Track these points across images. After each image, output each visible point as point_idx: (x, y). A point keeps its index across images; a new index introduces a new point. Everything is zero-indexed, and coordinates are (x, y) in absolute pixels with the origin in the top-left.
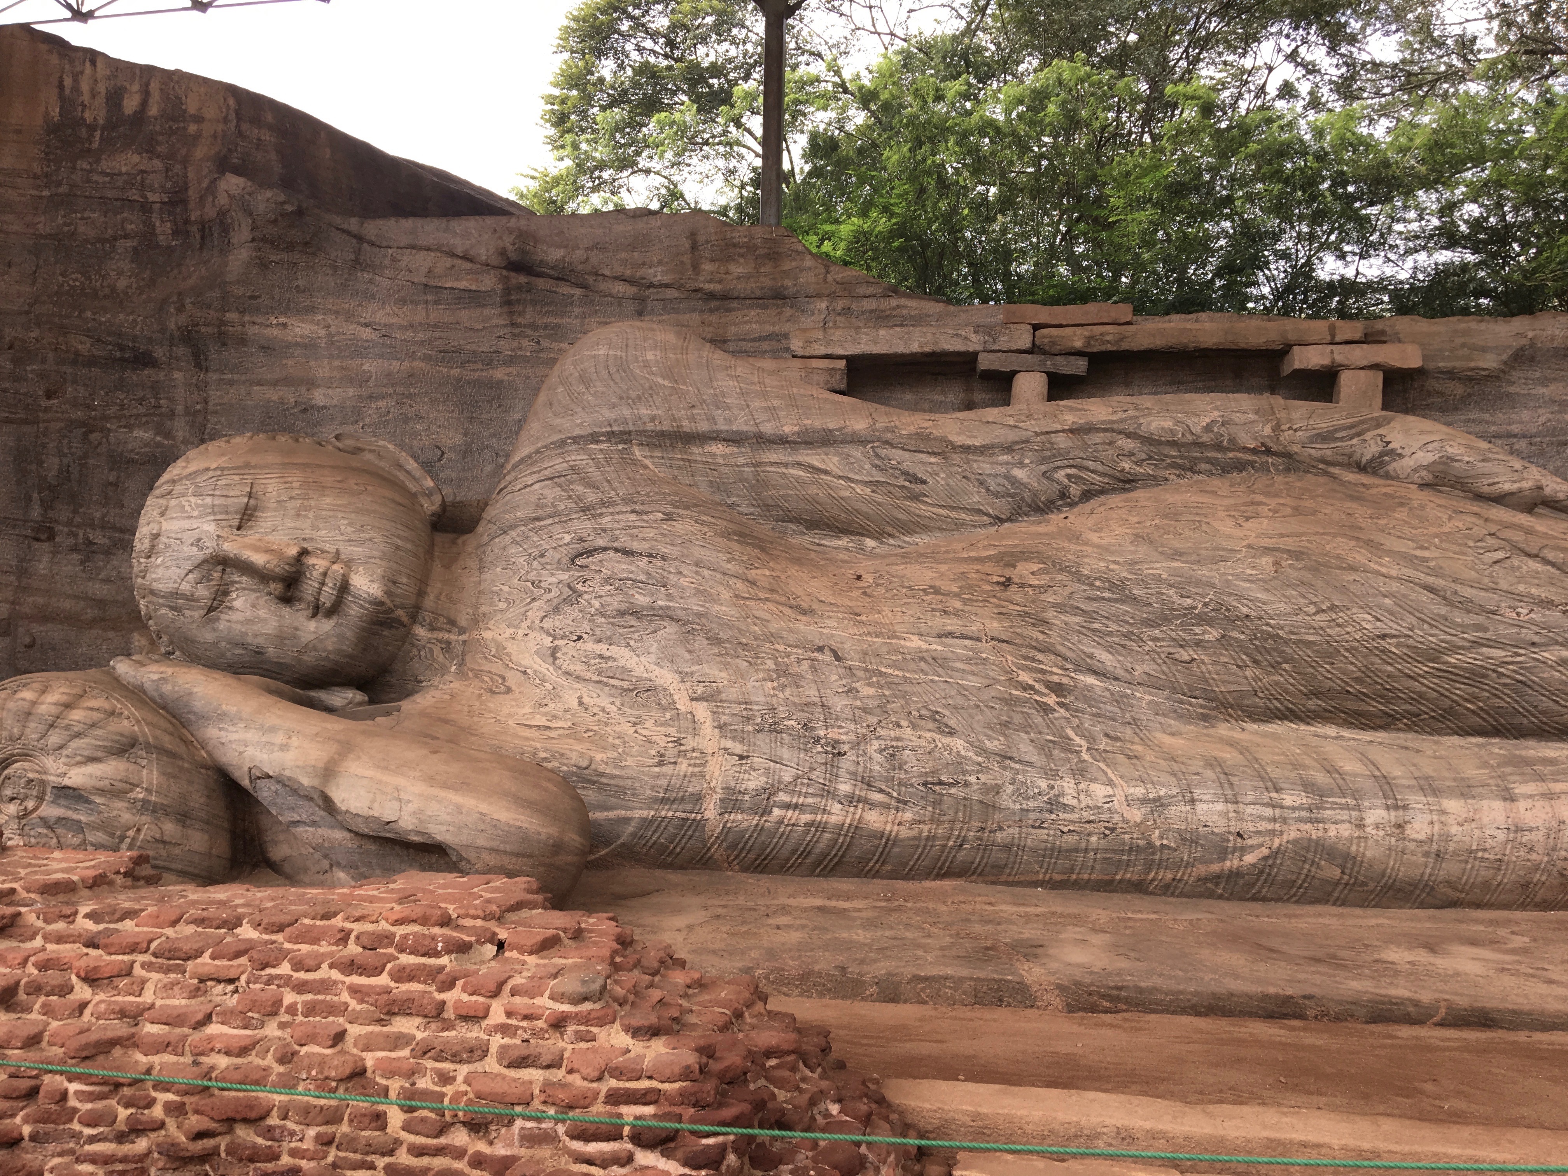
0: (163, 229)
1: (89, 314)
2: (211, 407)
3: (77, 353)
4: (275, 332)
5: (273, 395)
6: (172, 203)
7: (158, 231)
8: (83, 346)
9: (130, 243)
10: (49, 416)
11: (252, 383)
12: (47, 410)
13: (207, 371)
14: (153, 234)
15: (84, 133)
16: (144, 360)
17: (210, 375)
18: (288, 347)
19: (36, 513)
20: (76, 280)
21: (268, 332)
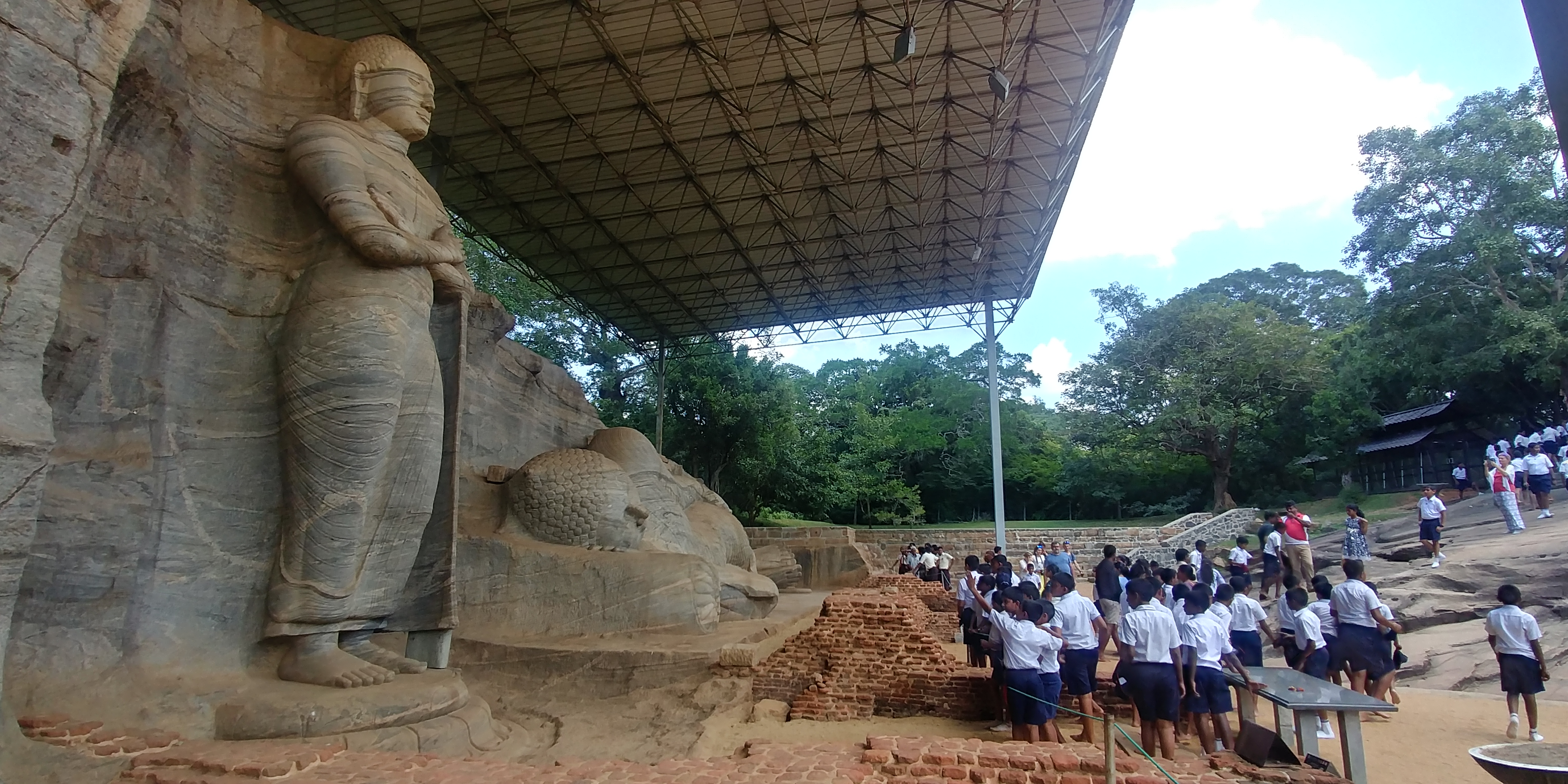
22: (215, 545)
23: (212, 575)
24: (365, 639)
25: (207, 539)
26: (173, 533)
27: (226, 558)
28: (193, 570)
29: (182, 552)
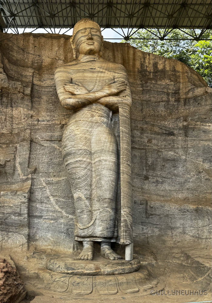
0: (172, 99)
1: (159, 122)
2: (189, 146)
3: (155, 132)
4: (207, 127)
5: (206, 143)
6: (175, 93)
7: (171, 100)
8: (156, 129)
9: (163, 103)
10: (149, 148)
11: (200, 140)
12: (148, 146)
13: (188, 137)
14: (169, 101)
15: (148, 74)
16: (172, 134)
17: (188, 138)
18: (210, 131)
19: (145, 173)
20: (152, 112)
21: (205, 127)
22: (63, 212)
23: (62, 221)
24: (104, 245)
25: (60, 210)
26: (46, 209)
27: (67, 215)
28: (55, 219)
29: (51, 214)
